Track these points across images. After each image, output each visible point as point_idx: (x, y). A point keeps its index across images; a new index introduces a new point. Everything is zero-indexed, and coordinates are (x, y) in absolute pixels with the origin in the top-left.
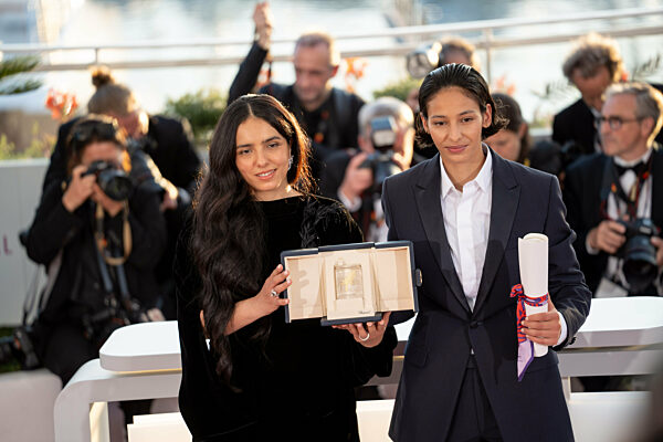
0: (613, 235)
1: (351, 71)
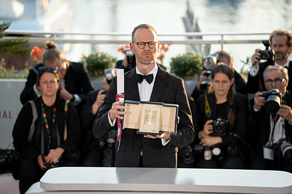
0: (261, 98)
1: (163, 48)
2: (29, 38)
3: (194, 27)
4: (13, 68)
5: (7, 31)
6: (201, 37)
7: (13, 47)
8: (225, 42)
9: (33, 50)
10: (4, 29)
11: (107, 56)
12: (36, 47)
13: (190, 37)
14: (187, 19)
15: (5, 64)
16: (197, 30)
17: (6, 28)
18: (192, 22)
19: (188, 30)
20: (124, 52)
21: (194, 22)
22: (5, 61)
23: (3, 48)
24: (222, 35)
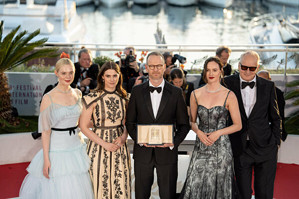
2: (59, 47)
3: (162, 40)
4: (49, 65)
5: (46, 43)
6: (166, 47)
7: (50, 53)
8: (182, 51)
9: (62, 54)
10: (45, 42)
11: (108, 58)
12: (63, 53)
13: (160, 47)
14: (157, 35)
15: (44, 63)
16: (164, 42)
17: (46, 41)
18: (160, 37)
19: (158, 43)
20: (119, 56)
21: (162, 37)
22: (45, 61)
23: (44, 53)
24: (180, 46)
